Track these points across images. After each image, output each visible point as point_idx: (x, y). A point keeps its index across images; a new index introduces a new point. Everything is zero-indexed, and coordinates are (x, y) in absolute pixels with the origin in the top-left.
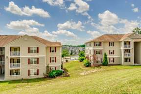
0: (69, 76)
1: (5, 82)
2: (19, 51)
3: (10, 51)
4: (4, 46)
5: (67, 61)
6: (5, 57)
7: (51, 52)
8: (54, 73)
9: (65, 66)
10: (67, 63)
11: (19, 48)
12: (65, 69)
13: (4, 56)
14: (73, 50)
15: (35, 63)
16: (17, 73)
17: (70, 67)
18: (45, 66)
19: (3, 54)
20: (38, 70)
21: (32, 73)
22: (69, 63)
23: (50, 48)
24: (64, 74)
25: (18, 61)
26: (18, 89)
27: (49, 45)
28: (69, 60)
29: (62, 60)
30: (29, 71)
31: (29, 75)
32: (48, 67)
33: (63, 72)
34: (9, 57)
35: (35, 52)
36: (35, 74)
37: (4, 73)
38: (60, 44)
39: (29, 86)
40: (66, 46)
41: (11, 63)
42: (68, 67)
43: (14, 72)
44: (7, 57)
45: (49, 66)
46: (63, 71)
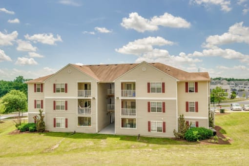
0: (227, 143)
1: (116, 136)
2: (134, 89)
3: (122, 89)
4: (113, 82)
5: (222, 111)
6: (115, 98)
7: (187, 91)
8: (195, 133)
9: (217, 121)
10: (223, 116)
11: (134, 84)
12: (217, 128)
13: (113, 96)
14: (237, 88)
15: (159, 110)
16: (132, 124)
17: (229, 125)
18: (178, 117)
19: (112, 93)
20: (164, 124)
21: (154, 127)
22: (227, 116)
23: (187, 83)
24: (216, 137)
25: (133, 105)
26: (133, 151)
27: (184, 79)
28: (228, 110)
29: (212, 109)
30: (149, 123)
31: (149, 130)
32: (181, 119)
33: (215, 134)
34: (121, 98)
35: (158, 91)
36: (159, 130)
37: (114, 122)
38: (206, 75)
39: (151, 150)
40: (219, 79)
41: (122, 107)
42: (226, 124)
43: (127, 122)
44: (118, 98)
45: (185, 117)
46: (214, 130)
